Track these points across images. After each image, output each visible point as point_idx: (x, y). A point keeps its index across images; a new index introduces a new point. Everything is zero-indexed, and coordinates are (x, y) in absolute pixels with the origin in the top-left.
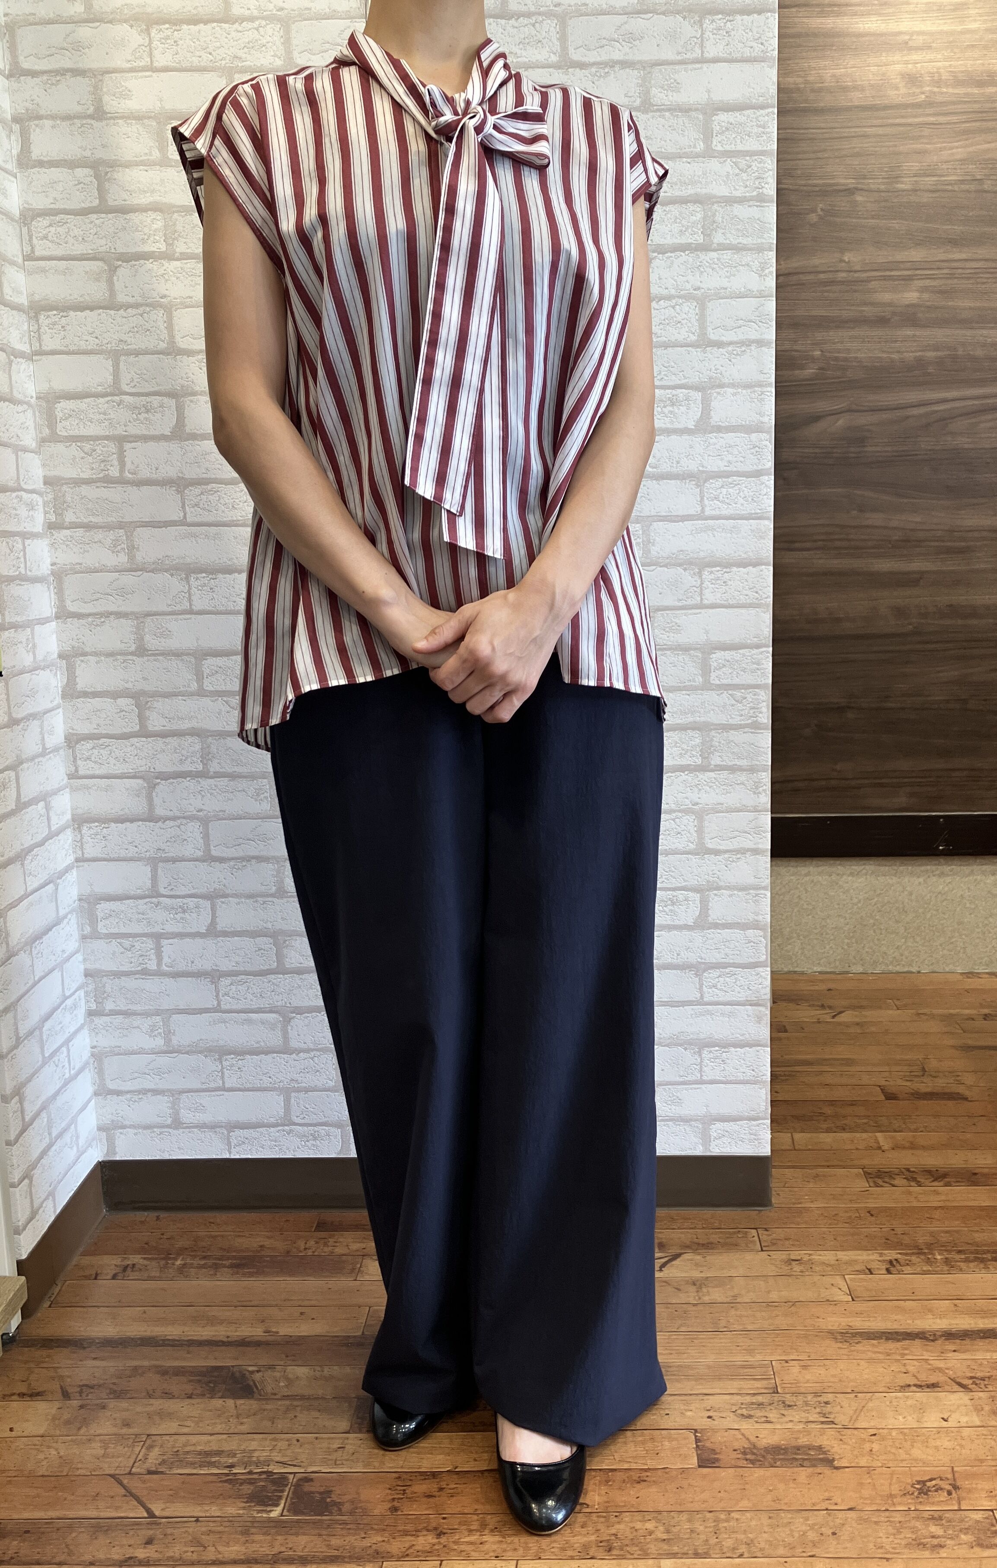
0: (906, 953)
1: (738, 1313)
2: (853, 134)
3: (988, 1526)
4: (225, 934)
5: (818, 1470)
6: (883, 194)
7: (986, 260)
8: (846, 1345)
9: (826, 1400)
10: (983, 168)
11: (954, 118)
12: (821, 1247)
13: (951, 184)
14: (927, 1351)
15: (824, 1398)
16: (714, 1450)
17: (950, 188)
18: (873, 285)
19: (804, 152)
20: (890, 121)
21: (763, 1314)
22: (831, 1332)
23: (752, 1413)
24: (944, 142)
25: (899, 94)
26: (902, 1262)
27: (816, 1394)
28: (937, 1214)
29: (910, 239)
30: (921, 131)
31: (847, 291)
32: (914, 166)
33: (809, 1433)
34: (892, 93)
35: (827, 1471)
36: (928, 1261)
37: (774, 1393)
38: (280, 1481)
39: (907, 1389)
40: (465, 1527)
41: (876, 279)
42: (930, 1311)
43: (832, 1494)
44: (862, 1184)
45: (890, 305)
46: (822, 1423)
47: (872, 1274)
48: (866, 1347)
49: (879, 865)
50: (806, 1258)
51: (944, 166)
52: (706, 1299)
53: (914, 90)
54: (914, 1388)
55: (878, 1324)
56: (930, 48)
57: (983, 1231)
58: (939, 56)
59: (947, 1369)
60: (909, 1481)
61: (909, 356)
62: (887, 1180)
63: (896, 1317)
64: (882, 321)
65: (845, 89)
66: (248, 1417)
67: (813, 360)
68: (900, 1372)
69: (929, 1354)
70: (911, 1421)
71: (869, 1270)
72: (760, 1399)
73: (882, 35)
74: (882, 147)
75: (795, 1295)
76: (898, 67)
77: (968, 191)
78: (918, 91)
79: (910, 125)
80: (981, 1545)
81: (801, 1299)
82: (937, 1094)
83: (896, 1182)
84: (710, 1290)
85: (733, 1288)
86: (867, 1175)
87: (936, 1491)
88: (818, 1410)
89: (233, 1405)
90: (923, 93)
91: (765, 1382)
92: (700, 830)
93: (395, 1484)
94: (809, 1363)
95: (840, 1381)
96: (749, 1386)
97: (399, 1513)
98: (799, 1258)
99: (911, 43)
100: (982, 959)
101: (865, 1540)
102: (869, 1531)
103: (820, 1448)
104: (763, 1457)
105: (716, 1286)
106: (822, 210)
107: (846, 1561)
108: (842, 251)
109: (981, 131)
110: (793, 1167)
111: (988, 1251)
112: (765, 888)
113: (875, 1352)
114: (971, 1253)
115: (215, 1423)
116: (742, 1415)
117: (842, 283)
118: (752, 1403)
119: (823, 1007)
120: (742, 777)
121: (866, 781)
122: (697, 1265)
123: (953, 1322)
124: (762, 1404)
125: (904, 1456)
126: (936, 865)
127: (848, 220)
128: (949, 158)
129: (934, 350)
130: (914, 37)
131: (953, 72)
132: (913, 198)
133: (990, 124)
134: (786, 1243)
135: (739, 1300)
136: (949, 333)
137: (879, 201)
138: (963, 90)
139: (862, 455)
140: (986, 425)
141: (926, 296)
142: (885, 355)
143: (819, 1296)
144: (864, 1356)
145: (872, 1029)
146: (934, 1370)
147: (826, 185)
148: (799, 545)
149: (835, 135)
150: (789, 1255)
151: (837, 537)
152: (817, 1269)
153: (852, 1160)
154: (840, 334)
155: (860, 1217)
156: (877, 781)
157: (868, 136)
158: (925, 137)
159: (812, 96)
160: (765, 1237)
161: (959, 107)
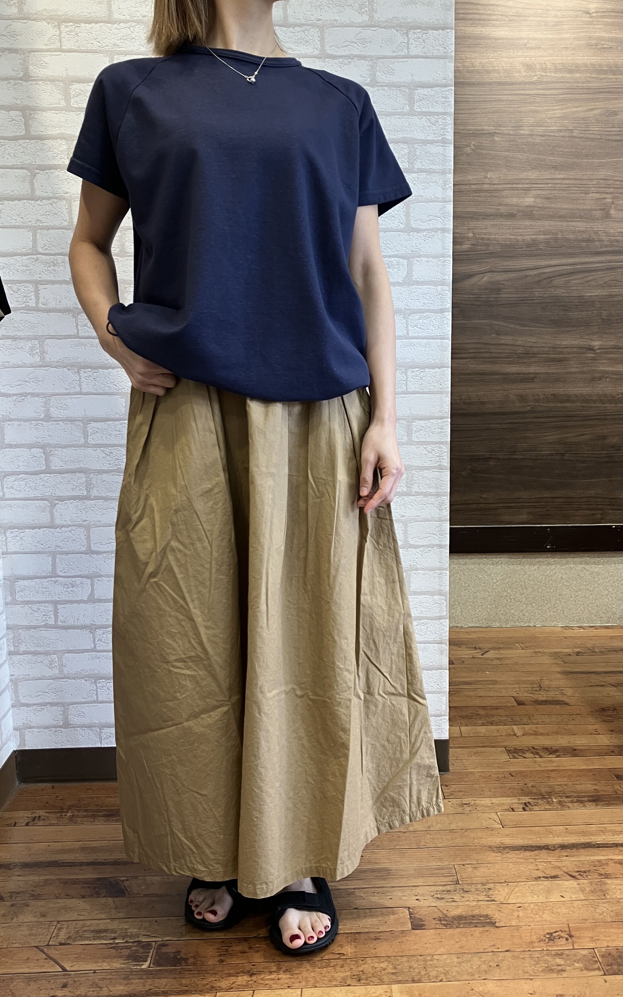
1: (432, 836)
2: (493, 99)
3: (591, 958)
4: (99, 601)
5: (486, 929)
6: (511, 137)
8: (499, 855)
9: (489, 887)
10: (572, 123)
11: (555, 92)
12: (482, 795)
13: (553, 132)
14: (550, 856)
15: (486, 887)
16: (421, 919)
17: (553, 134)
18: (505, 193)
20: (515, 92)
21: (447, 837)
22: (490, 847)
23: (443, 896)
24: (548, 106)
25: (520, 75)
26: (532, 803)
27: (483, 884)
28: (553, 775)
29: (528, 165)
30: (535, 99)
31: (489, 197)
32: (532, 120)
33: (479, 907)
34: (516, 75)
35: (492, 929)
36: (548, 803)
37: (456, 884)
38: (147, 946)
39: (538, 879)
40: (267, 970)
41: (508, 189)
42: (551, 833)
43: (496, 942)
44: (505, 757)
45: (516, 206)
46: (487, 901)
47: (513, 811)
48: (512, 856)
49: (510, 558)
50: (473, 802)
51: (550, 121)
52: (411, 829)
53: (530, 73)
54: (543, 879)
55: (519, 842)
56: (539, 48)
57: (582, 784)
58: (545, 54)
59: (563, 866)
60: (542, 933)
61: (528, 238)
62: (520, 754)
63: (530, 837)
64: (510, 216)
65: (488, 72)
66: (122, 908)
67: (468, 239)
68: (534, 869)
69: (551, 858)
70: (542, 898)
71: (512, 809)
72: (448, 888)
73: (510, 39)
74: (511, 107)
75: (466, 825)
76: (521, 59)
77: (564, 137)
78: (533, 74)
79: (528, 95)
80: (587, 969)
81: (470, 827)
82: (549, 701)
83: (526, 756)
86: (508, 751)
87: (559, 938)
88: (484, 893)
89: (112, 902)
90: (536, 76)
91: (451, 878)
93: (221, 946)
94: (477, 866)
95: (498, 875)
96: (441, 880)
97: (225, 963)
98: (468, 802)
99: (528, 45)
101: (517, 969)
102: (519, 963)
103: (487, 915)
104: (452, 922)
106: (474, 145)
107: (506, 981)
108: (486, 171)
109: (571, 100)
110: (462, 747)
111: (585, 796)
112: (445, 570)
113: (518, 858)
114: (574, 797)
115: (102, 913)
116: (438, 898)
117: (486, 191)
118: (444, 891)
119: (476, 648)
120: (432, 499)
121: (501, 505)
123: (565, 839)
124: (449, 891)
125: (539, 919)
126: (545, 558)
127: (490, 152)
128: (553, 116)
129: (543, 235)
130: (530, 41)
131: (554, 63)
132: (530, 139)
133: (578, 96)
134: (460, 793)
135: (432, 829)
136: (553, 224)
137: (509, 141)
138: (560, 75)
139: (499, 299)
140: (577, 281)
141: (538, 200)
142: (513, 237)
143: (482, 825)
144: (511, 861)
145: (507, 662)
146: (554, 868)
147: (476, 130)
148: (458, 355)
149: (482, 99)
150: (462, 801)
151: (483, 350)
152: (480, 809)
153: (499, 742)
154: (485, 223)
155: (505, 777)
156: (508, 505)
157: (502, 101)
158: (537, 102)
159: (468, 75)
160: (447, 791)
161: (558, 85)
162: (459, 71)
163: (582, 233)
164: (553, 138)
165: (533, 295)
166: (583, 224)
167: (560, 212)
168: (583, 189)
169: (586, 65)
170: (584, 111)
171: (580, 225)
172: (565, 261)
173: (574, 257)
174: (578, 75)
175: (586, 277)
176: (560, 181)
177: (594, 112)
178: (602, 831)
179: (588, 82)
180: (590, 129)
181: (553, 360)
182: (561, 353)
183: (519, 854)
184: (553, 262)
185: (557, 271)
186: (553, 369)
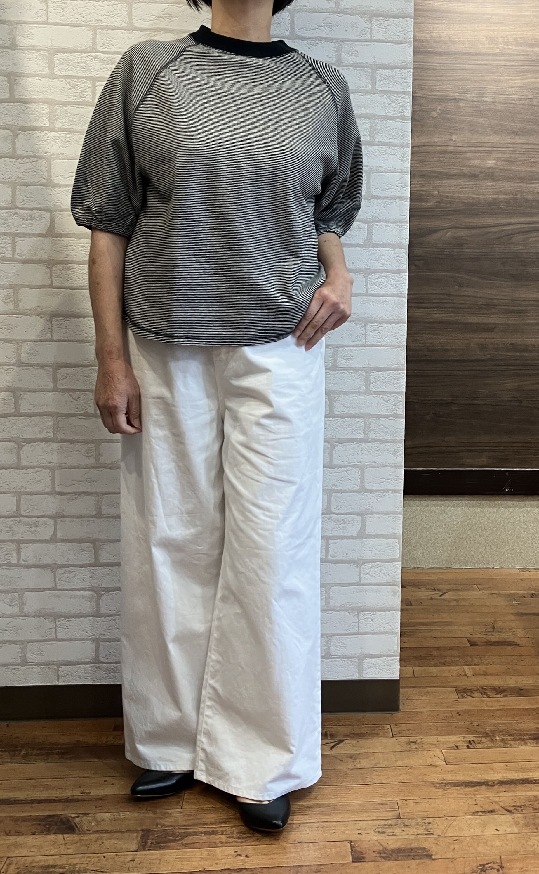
0: (486, 556)
2: (458, 68)
5: (423, 861)
6: (475, 103)
7: (535, 144)
8: (441, 790)
9: (429, 821)
10: (532, 92)
11: (516, 63)
12: (429, 734)
13: (515, 100)
14: (489, 792)
15: (426, 821)
16: (362, 852)
17: (514, 102)
18: (469, 155)
19: (430, 76)
20: (479, 62)
21: (393, 773)
22: (433, 783)
23: (385, 830)
24: (509, 76)
25: (484, 47)
26: (476, 741)
27: (423, 818)
28: (498, 713)
29: (491, 130)
30: (498, 69)
31: (453, 158)
32: (493, 88)
33: (418, 840)
34: (480, 46)
35: (428, 861)
36: (492, 741)
37: (398, 818)
39: (476, 814)
41: (471, 151)
42: (492, 769)
44: (454, 696)
45: (478, 167)
46: (426, 834)
47: (458, 749)
48: (454, 792)
49: (470, 500)
50: (420, 740)
51: (510, 89)
52: (358, 766)
53: (493, 46)
54: (480, 813)
55: (461, 778)
56: (502, 23)
57: (525, 723)
58: (507, 29)
59: (500, 802)
60: (475, 865)
61: (490, 197)
62: (469, 694)
64: (473, 176)
65: (454, 43)
66: (72, 844)
67: (433, 196)
68: (472, 804)
69: (490, 794)
70: (478, 832)
71: (457, 747)
72: (390, 822)
73: (475, 14)
74: (475, 76)
75: (412, 762)
76: (484, 32)
77: (524, 104)
78: (496, 46)
79: (491, 65)
81: (416, 764)
82: (501, 642)
83: (475, 695)
84: (361, 760)
85: (375, 759)
86: (458, 691)
87: (491, 870)
88: (424, 827)
89: (62, 838)
90: (498, 48)
91: (394, 812)
92: (362, 478)
94: (420, 801)
95: (437, 810)
96: (384, 815)
98: (415, 741)
99: (491, 20)
100: (531, 559)
103: (424, 848)
104: (391, 855)
105: (365, 758)
106: (440, 110)
108: (451, 134)
109: (532, 71)
110: (413, 687)
111: (527, 734)
112: (399, 513)
113: (459, 794)
114: (517, 735)
115: (50, 849)
116: (379, 832)
117: (451, 152)
118: (385, 825)
119: (434, 590)
120: (388, 446)
121: (463, 449)
122: (353, 746)
123: (504, 775)
124: (390, 825)
125: (473, 851)
127: (455, 116)
128: (513, 85)
129: (504, 195)
130: (493, 17)
131: (515, 38)
132: (492, 106)
134: (408, 732)
135: (378, 766)
136: (513, 185)
137: (473, 107)
138: (521, 48)
139: (461, 253)
140: (534, 239)
141: (499, 163)
142: (475, 196)
143: (426, 763)
144: (452, 796)
145: (464, 603)
146: (492, 803)
147: (442, 96)
148: (424, 305)
149: (448, 68)
150: (409, 739)
151: (446, 301)
152: (426, 747)
153: (449, 682)
154: (449, 182)
155: (452, 716)
156: (469, 448)
157: (467, 70)
158: (500, 72)
159: (435, 45)
160: (396, 729)
161: (519, 58)
162: (427, 41)
164: (514, 106)
165: (493, 251)
167: (520, 174)
172: (523, 220)
173: (532, 216)
176: (519, 146)
181: (512, 312)
182: (520, 305)
183: (459, 790)
184: (513, 221)
185: (517, 229)
186: (512, 321)
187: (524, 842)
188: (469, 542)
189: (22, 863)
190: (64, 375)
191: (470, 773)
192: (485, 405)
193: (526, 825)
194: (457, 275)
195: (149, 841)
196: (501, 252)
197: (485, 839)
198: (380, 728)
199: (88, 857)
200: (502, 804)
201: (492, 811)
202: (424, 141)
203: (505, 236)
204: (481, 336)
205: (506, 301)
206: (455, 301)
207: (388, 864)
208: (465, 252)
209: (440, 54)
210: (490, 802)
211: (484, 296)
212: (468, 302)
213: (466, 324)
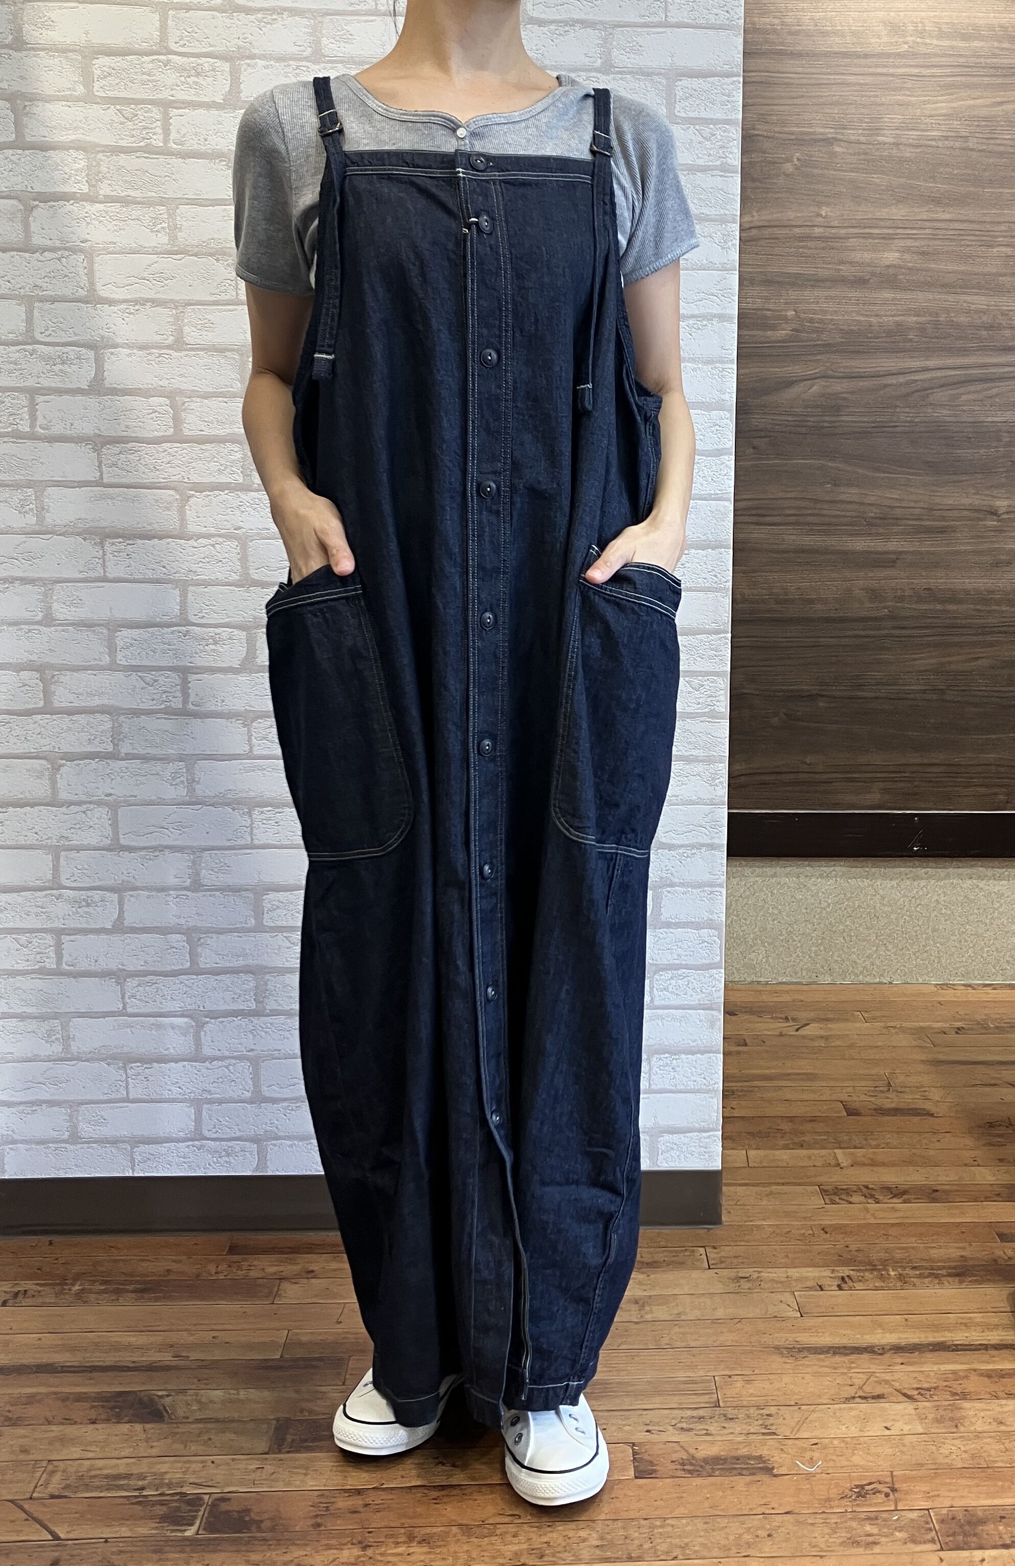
0: (878, 962)
1: (681, 1330)
2: (833, 81)
3: (923, 1524)
4: (134, 930)
5: (757, 1478)
6: (863, 147)
7: (971, 222)
8: (791, 1360)
9: (769, 1412)
10: (967, 125)
11: (938, 71)
12: (772, 1264)
13: (936, 140)
14: (875, 1364)
15: (765, 1412)
16: (651, 1462)
17: (934, 143)
18: (852, 242)
19: (782, 98)
20: (871, 70)
21: (709, 1331)
22: (777, 1347)
23: (692, 1426)
24: (927, 96)
25: (880, 41)
26: (856, 1278)
27: (759, 1407)
28: (893, 1231)
29: (892, 196)
30: (904, 83)
31: (823, 249)
32: (897, 118)
33: (749, 1444)
34: (873, 41)
35: (765, 1478)
36: (882, 1278)
37: (716, 1406)
38: (195, 1502)
39: (851, 1400)
40: (392, 1540)
41: (856, 236)
42: (880, 1325)
43: (768, 1500)
44: (818, 1201)
45: (869, 265)
46: (764, 1434)
47: (822, 1290)
48: (813, 1362)
49: (850, 866)
50: (755, 1276)
51: (928, 120)
52: (649, 1317)
53: (897, 39)
54: (860, 1400)
55: (826, 1340)
57: (940, 1247)
59: (894, 1381)
60: (849, 1485)
61: (888, 320)
62: (844, 1197)
63: (845, 1332)
64: (860, 282)
65: (824, 34)
66: (158, 1440)
67: (786, 319)
68: (845, 1385)
69: (877, 1367)
70: (854, 1431)
71: (820, 1286)
72: (701, 1413)
74: (863, 96)
75: (742, 1313)
76: (881, 14)
77: (952, 147)
78: (901, 40)
79: (892, 75)
80: (914, 1542)
81: (749, 1316)
82: (902, 1110)
83: (851, 1200)
84: (654, 1308)
85: (677, 1306)
86: (824, 1192)
87: (874, 1494)
88: (760, 1422)
89: (142, 1430)
90: (906, 43)
91: (708, 1397)
93: (317, 1501)
94: (753, 1378)
95: (784, 1394)
96: (691, 1400)
97: (323, 1528)
98: (748, 1275)
100: (957, 968)
101: (800, 1540)
102: (805, 1532)
103: (760, 1457)
104: (702, 1467)
105: (659, 1305)
106: (799, 159)
107: (780, 1559)
108: (819, 204)
109: (967, 86)
110: (745, 1185)
111: (944, 1268)
112: (720, 886)
113: (823, 1366)
114: (927, 1269)
115: (122, 1448)
116: (682, 1428)
117: (819, 238)
118: (693, 1417)
119: (786, 1019)
120: (699, 768)
121: (838, 776)
122: (640, 1284)
123: (903, 1336)
124: (703, 1417)
125: (846, 1463)
127: (826, 171)
128: (934, 112)
129: (914, 316)
131: (937, 23)
132: (896, 152)
133: (975, 80)
134: (736, 1260)
135: (683, 1318)
136: (931, 297)
137: (859, 154)
138: (946, 43)
139: (838, 424)
140: (970, 397)
141: (907, 256)
142: (863, 319)
143: (766, 1313)
144: (809, 1370)
145: (838, 1043)
146: (879, 1382)
147: (802, 133)
148: (768, 519)
149: (814, 82)
150: (738, 1272)
151: (810, 512)
152: (767, 1286)
153: (808, 1177)
154: (816, 293)
155: (813, 1235)
156: (850, 775)
157: (848, 84)
158: (908, 89)
159: (790, 39)
160: (713, 1256)
161: (944, 61)
162: (775, 31)
163: (981, 314)
164: (933, 150)
165: (895, 419)
166: (983, 298)
167: (944, 277)
168: (985, 238)
169: (991, 28)
170: (987, 106)
171: (979, 301)
172: (950, 362)
173: (968, 356)
174: (976, 44)
175: (986, 390)
176: (945, 225)
177: (1005, 107)
178: (965, 1325)
179: (995, 56)
180: (996, 136)
181: (930, 530)
182: (943, 518)
183: (823, 1360)
184: (930, 363)
185: (937, 378)
186: (927, 546)
187: (934, 1448)
188: (847, 939)
189: (72, 1470)
190: (126, 640)
191: (842, 1332)
192: (877, 698)
193: (939, 1421)
194: (830, 464)
195: (289, 1438)
196: (909, 422)
197: (865, 1443)
198: (687, 1254)
199: (185, 1462)
200: (897, 1385)
201: (879, 1397)
202: (770, 218)
203: (917, 391)
204: (871, 575)
205: (917, 511)
206: (825, 512)
207: (698, 1481)
208: (843, 421)
209: (799, 55)
210: (876, 1382)
211: (878, 502)
212: (848, 514)
213: (845, 553)
